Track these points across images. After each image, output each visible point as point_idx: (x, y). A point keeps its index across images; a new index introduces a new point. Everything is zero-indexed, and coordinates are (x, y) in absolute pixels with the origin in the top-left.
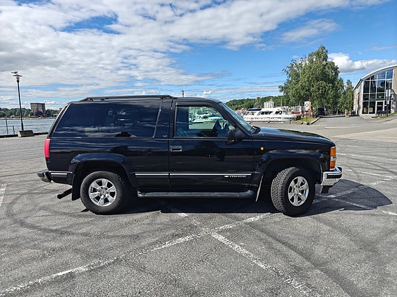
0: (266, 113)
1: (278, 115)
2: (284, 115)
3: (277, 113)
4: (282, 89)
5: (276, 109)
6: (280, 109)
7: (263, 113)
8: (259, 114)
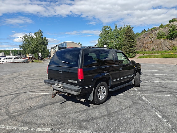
0: (9, 59)
1: (16, 60)
2: (19, 60)
3: (15, 58)
4: (21, 47)
5: (15, 57)
6: (17, 56)
7: (7, 59)
8: (4, 59)
